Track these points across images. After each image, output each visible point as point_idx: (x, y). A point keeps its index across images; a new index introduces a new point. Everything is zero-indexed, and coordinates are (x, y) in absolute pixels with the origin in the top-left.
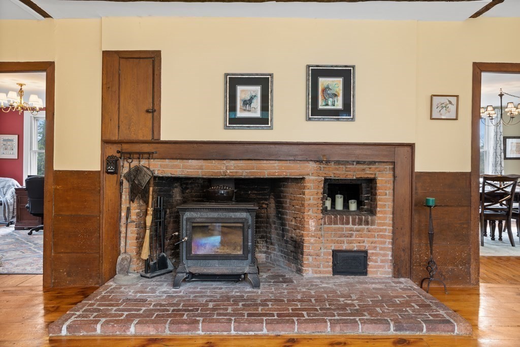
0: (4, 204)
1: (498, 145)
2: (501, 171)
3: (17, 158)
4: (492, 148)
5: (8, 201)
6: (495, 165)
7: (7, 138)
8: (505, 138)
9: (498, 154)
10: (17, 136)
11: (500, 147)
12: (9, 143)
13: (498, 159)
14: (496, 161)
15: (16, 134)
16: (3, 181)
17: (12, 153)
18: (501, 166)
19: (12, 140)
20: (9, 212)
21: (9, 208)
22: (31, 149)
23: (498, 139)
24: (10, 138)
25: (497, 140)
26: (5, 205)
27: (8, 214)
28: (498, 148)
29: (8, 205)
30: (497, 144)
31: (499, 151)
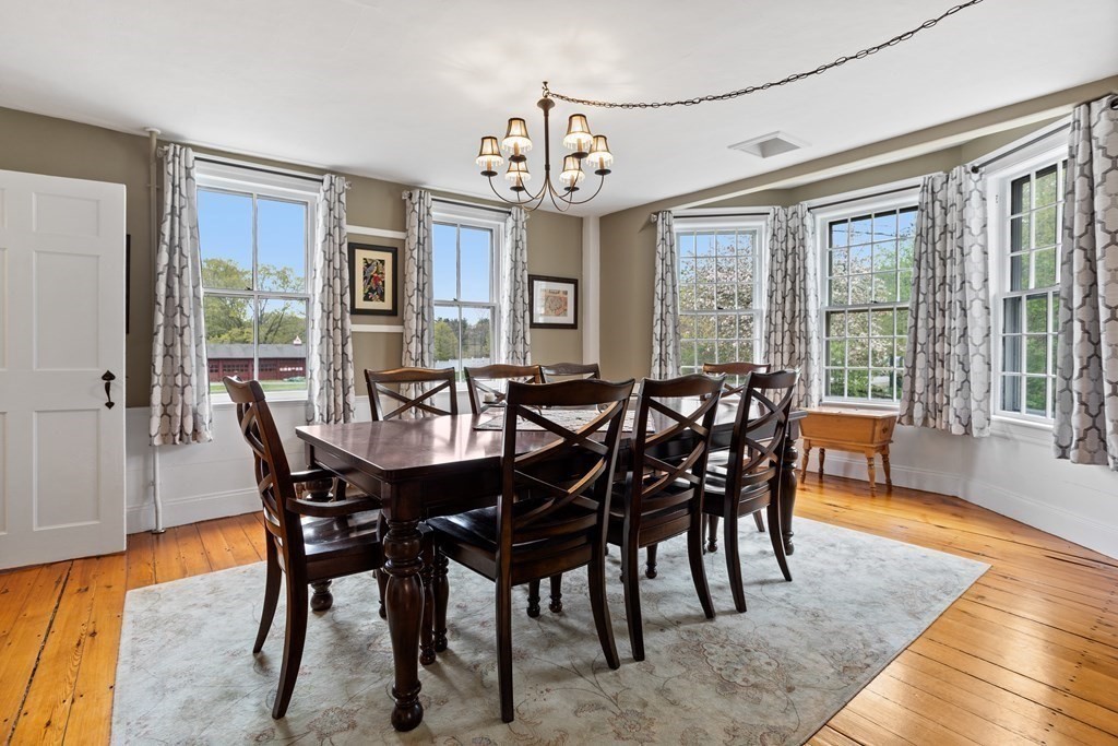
1: (519, 292)
2: (525, 353)
4: (506, 298)
6: (513, 341)
8: (532, 278)
9: (519, 313)
11: (522, 296)
13: (519, 327)
14: (514, 331)
18: (525, 342)
23: (519, 279)
25: (516, 280)
28: (519, 299)
30: (516, 291)
31: (520, 307)
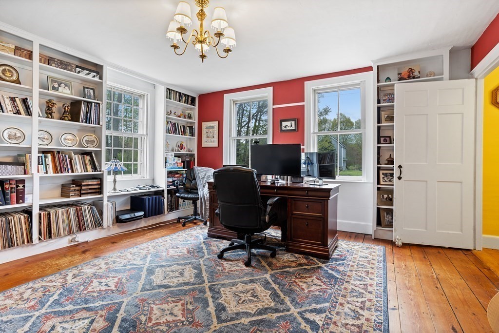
0: (201, 199)
3: (217, 146)
5: (205, 195)
7: (209, 125)
10: (217, 122)
12: (211, 130)
15: (216, 121)
16: (203, 171)
17: (213, 140)
19: (213, 127)
20: (205, 209)
21: (205, 204)
22: (230, 136)
24: (211, 125)
26: (201, 201)
27: (205, 211)
29: (205, 200)
